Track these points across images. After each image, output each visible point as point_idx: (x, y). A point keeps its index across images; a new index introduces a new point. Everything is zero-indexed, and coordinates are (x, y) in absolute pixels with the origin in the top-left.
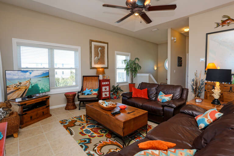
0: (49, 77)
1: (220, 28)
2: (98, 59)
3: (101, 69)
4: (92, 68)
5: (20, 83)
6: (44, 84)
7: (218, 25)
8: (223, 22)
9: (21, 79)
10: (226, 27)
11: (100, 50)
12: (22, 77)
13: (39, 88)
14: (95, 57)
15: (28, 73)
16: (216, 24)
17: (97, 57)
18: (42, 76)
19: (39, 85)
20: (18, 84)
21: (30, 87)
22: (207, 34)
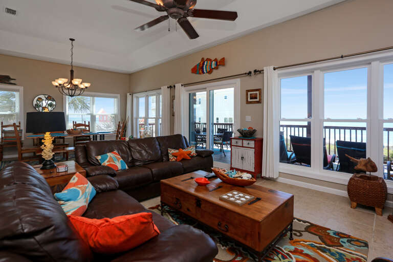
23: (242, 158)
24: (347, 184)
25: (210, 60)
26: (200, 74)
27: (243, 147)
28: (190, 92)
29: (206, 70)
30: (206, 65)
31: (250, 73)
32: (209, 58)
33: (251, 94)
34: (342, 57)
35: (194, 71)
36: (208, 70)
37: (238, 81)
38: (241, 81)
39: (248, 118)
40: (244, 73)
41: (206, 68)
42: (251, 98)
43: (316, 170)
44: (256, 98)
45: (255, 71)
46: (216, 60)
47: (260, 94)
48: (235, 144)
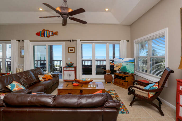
0: (134, 63)
5: (118, 64)
6: (130, 68)
9: (118, 62)
12: (119, 61)
13: (126, 69)
15: (121, 59)
18: (129, 62)
19: (126, 67)
20: (117, 64)
21: (122, 67)
23: (69, 75)
24: (104, 78)
25: (49, 31)
26: (42, 36)
27: (69, 70)
28: (34, 45)
29: (46, 35)
30: (46, 33)
31: (70, 40)
32: (48, 30)
33: (70, 49)
34: (101, 40)
35: (38, 34)
36: (48, 35)
37: (64, 43)
38: (65, 43)
39: (69, 59)
40: (68, 40)
41: (46, 34)
42: (70, 51)
43: (94, 75)
44: (73, 51)
45: (73, 40)
46: (52, 32)
47: (74, 49)
48: (66, 70)
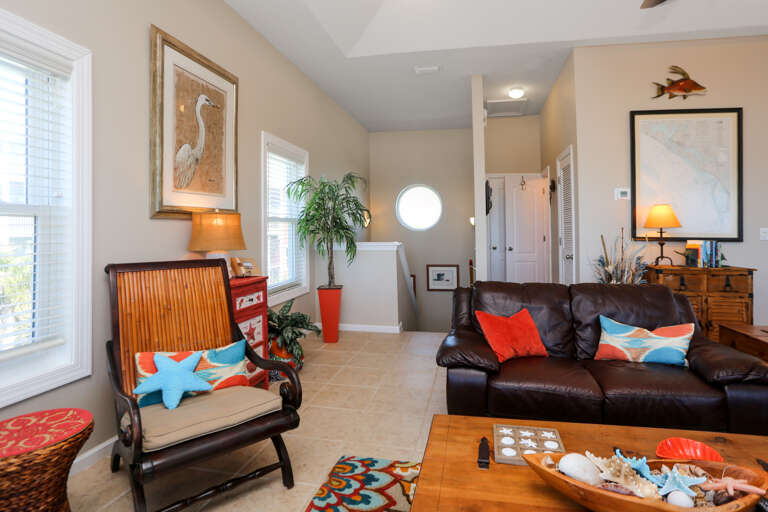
1: (665, 102)
2: (191, 160)
3: (219, 221)
4: (165, 213)
7: (662, 90)
8: (673, 84)
10: (678, 102)
11: (203, 106)
14: (179, 144)
16: (656, 87)
17: (186, 147)
22: (633, 114)
